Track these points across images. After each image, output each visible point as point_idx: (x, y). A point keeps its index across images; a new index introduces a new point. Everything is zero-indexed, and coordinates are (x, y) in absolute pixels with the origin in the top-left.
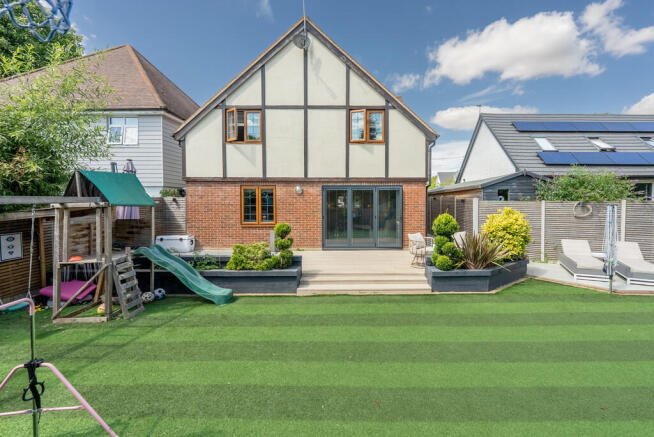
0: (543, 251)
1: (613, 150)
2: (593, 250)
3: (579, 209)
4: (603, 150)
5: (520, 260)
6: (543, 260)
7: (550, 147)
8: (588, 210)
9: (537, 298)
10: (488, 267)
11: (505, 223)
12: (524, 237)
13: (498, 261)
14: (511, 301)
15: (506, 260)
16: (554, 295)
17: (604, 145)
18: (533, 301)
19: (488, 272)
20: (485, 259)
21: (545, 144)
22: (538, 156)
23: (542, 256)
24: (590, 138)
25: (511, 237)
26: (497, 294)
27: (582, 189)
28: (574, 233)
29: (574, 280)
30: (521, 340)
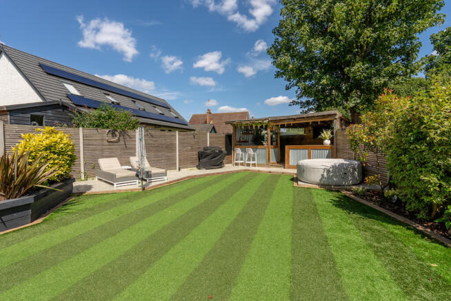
0: (82, 170)
1: (118, 104)
2: (122, 165)
3: (110, 135)
4: (113, 103)
5: (66, 180)
6: (83, 178)
7: (77, 93)
8: (116, 136)
9: (91, 211)
10: (27, 193)
11: (48, 142)
12: (70, 156)
13: (42, 184)
14: (66, 224)
15: (51, 182)
16: (106, 204)
17: (113, 100)
18: (90, 215)
19: (29, 199)
20: (24, 183)
21: (72, 89)
22: (68, 97)
23: (83, 175)
24: (105, 94)
25: (56, 156)
26: (45, 221)
27: (110, 121)
28: (106, 153)
29: (116, 187)
30: (97, 267)
